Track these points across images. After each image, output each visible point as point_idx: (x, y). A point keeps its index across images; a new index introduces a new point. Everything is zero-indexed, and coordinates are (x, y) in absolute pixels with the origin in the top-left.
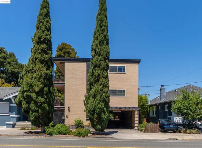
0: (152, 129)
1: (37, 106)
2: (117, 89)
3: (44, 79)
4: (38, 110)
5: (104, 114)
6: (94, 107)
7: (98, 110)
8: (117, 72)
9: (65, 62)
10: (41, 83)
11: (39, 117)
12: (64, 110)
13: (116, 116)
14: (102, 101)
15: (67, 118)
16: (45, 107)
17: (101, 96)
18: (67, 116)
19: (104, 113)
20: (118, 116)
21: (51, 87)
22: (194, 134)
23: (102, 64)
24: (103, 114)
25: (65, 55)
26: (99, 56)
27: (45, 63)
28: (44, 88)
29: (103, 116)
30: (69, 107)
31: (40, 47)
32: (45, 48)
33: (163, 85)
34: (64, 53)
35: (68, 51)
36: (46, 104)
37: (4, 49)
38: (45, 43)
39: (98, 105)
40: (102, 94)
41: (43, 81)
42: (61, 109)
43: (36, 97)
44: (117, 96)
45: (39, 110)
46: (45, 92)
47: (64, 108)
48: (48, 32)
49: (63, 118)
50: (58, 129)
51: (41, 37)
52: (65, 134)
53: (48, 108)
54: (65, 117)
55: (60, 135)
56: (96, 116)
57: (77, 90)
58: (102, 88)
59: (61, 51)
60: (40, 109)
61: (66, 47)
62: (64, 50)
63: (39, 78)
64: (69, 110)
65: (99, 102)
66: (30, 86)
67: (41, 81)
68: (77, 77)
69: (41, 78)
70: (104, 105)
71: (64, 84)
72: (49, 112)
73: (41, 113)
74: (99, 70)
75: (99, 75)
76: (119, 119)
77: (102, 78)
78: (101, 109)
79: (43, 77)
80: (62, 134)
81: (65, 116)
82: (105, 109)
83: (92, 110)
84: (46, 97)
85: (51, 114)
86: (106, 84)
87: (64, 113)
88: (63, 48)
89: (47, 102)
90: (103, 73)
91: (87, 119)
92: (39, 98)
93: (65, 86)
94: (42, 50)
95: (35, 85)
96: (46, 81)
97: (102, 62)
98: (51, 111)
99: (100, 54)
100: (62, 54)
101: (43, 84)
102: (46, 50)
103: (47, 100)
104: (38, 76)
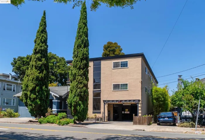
0: (140, 120)
1: (31, 101)
2: (120, 84)
3: (36, 80)
4: (32, 104)
5: (80, 107)
6: (70, 101)
7: (74, 103)
8: (120, 67)
10: (34, 84)
11: (33, 109)
14: (77, 96)
16: (37, 102)
17: (76, 91)
19: (80, 105)
21: (44, 86)
22: (185, 127)
23: (78, 64)
24: (78, 106)
25: (110, 53)
26: (77, 58)
27: (38, 68)
28: (36, 87)
29: (78, 108)
31: (36, 56)
32: (40, 57)
33: (181, 76)
34: (109, 51)
35: (113, 49)
36: (38, 100)
37: (56, 55)
38: (39, 53)
39: (73, 99)
40: (77, 90)
41: (35, 82)
43: (30, 94)
44: (120, 90)
46: (37, 90)
48: (43, 44)
51: (37, 49)
52: (52, 123)
53: (39, 103)
55: (49, 124)
56: (73, 108)
58: (77, 84)
59: (107, 50)
61: (111, 46)
62: (109, 48)
63: (32, 80)
65: (74, 97)
66: (26, 87)
67: (33, 82)
69: (34, 80)
70: (78, 99)
73: (34, 106)
74: (76, 70)
75: (75, 74)
77: (78, 76)
78: (76, 102)
79: (35, 79)
80: (50, 123)
82: (80, 102)
83: (70, 104)
84: (37, 94)
85: (43, 107)
86: (81, 81)
88: (108, 47)
89: (39, 98)
90: (79, 72)
91: (93, 112)
92: (32, 95)
94: (37, 59)
95: (30, 85)
96: (37, 82)
97: (78, 62)
99: (78, 56)
100: (107, 53)
101: (35, 84)
102: (40, 58)
103: (39, 96)
104: (31, 79)
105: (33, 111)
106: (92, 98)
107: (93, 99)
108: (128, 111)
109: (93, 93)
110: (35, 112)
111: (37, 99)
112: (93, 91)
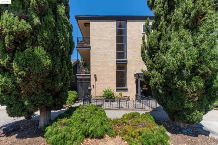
9: (91, 21)
12: (90, 79)
13: (144, 85)
15: (94, 88)
16: (35, 57)
18: (93, 86)
20: (146, 85)
30: (95, 75)
36: (40, 48)
42: (87, 77)
45: (14, 64)
47: (90, 76)
49: (89, 88)
50: (83, 120)
53: (48, 62)
54: (91, 87)
57: (106, 55)
60: (18, 62)
64: (96, 78)
68: (105, 38)
71: (90, 47)
72: (52, 75)
73: (20, 76)
76: (147, 89)
81: (92, 85)
87: (90, 82)
89: (44, 40)
91: (117, 89)
93: (91, 50)
98: (61, 71)
103: (45, 35)
105: (18, 97)
106: (115, 70)
107: (117, 71)
108: (147, 87)
109: (116, 64)
110: (26, 103)
111: (35, 44)
112: (117, 61)
